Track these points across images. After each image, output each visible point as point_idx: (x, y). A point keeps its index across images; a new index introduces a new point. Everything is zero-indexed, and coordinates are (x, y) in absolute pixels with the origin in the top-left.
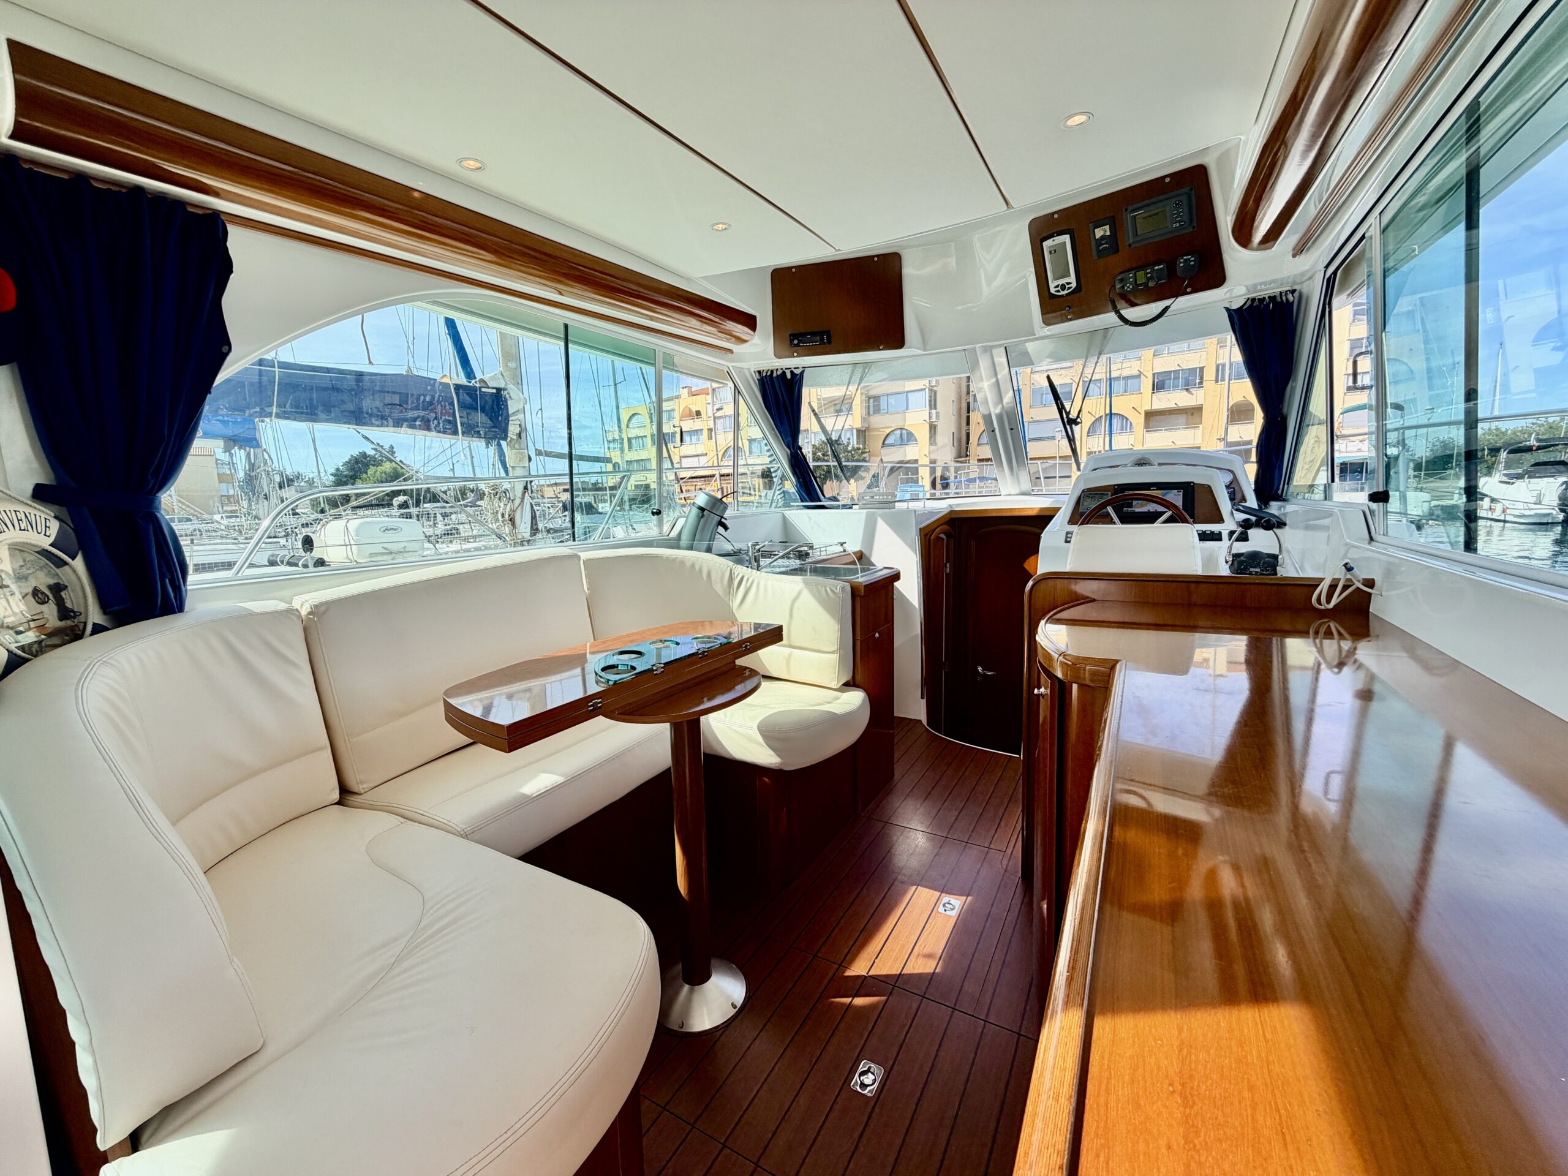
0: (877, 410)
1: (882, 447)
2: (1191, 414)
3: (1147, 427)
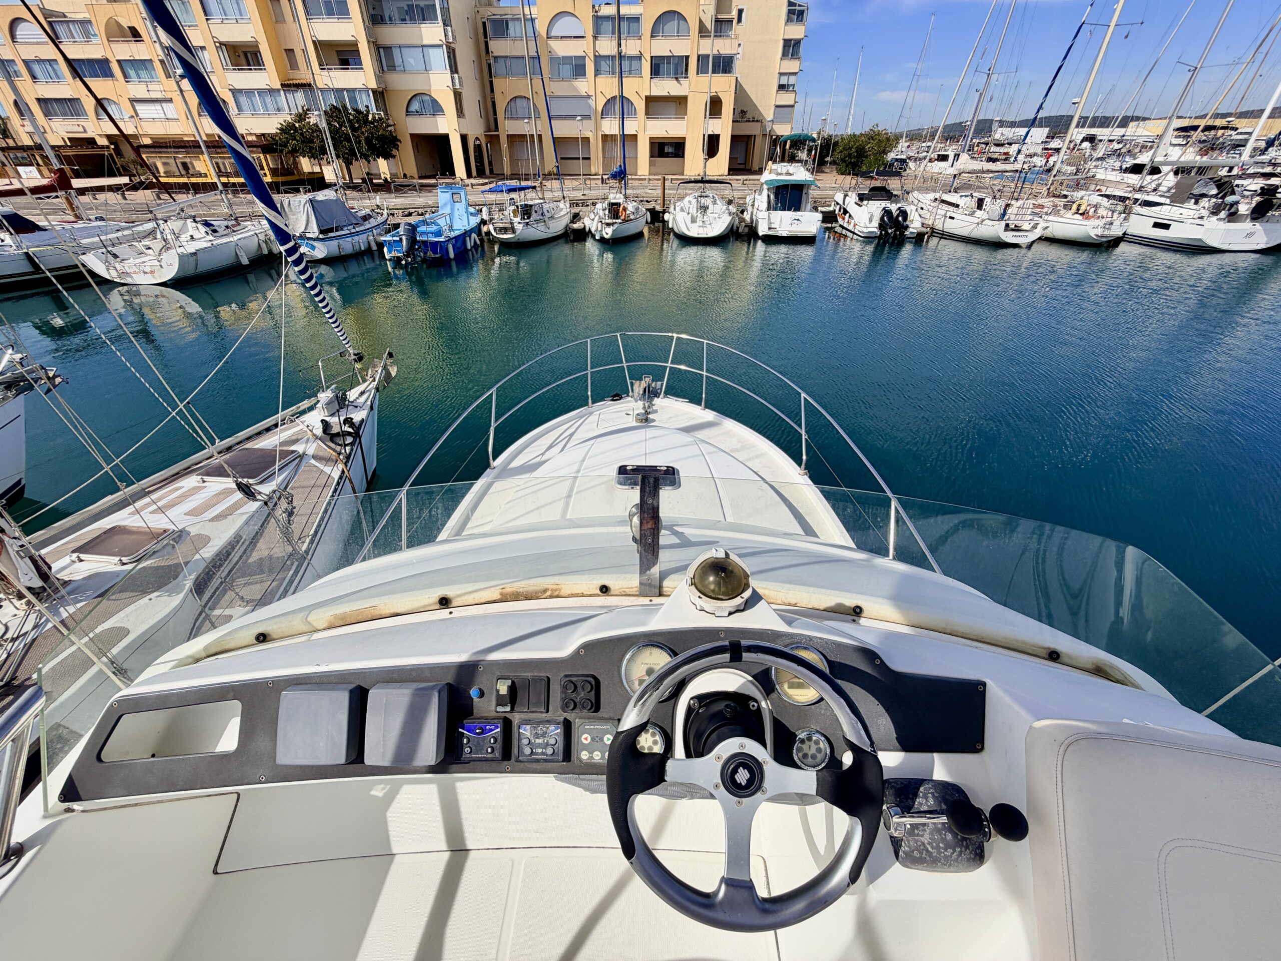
0: (392, 67)
1: (407, 115)
2: (679, 103)
3: (647, 113)
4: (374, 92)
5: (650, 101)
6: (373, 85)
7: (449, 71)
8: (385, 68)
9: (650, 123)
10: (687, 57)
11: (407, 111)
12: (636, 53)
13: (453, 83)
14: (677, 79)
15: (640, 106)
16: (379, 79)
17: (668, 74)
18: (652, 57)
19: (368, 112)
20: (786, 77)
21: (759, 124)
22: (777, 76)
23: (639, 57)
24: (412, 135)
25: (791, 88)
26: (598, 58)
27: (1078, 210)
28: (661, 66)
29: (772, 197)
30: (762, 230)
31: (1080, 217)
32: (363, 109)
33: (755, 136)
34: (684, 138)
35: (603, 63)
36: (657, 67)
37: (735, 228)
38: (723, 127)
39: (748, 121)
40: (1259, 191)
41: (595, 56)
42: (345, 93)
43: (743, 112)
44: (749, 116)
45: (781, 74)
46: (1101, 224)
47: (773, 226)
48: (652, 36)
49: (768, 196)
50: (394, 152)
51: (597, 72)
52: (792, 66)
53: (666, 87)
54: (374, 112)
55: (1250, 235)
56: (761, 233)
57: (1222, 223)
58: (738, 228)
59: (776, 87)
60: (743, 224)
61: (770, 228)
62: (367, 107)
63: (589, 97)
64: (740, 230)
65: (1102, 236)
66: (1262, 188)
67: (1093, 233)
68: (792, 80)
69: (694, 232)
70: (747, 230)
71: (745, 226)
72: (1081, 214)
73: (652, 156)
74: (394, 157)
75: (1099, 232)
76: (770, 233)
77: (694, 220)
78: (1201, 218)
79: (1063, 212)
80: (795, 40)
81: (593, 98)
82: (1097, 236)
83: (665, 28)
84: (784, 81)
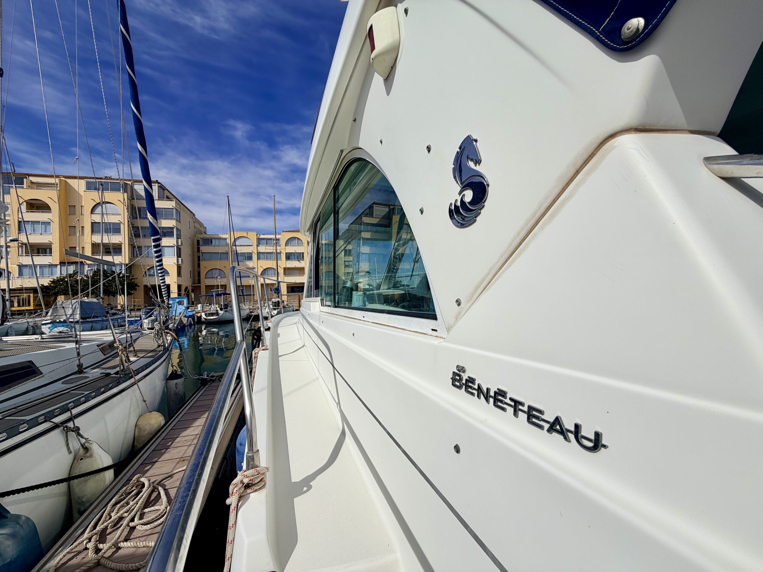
0: (140, 254)
2: (300, 270)
3: (285, 274)
4: (126, 265)
5: (286, 269)
6: (126, 262)
7: (176, 257)
8: (135, 255)
12: (278, 251)
13: (178, 262)
14: (299, 261)
15: (281, 271)
17: (295, 259)
18: (286, 253)
23: (280, 253)
24: (145, 285)
34: (303, 284)
35: (261, 255)
36: (289, 257)
41: (257, 252)
48: (286, 245)
50: (132, 292)
51: (258, 259)
52: (349, 258)
53: (293, 264)
63: (254, 268)
73: (288, 292)
83: (292, 243)
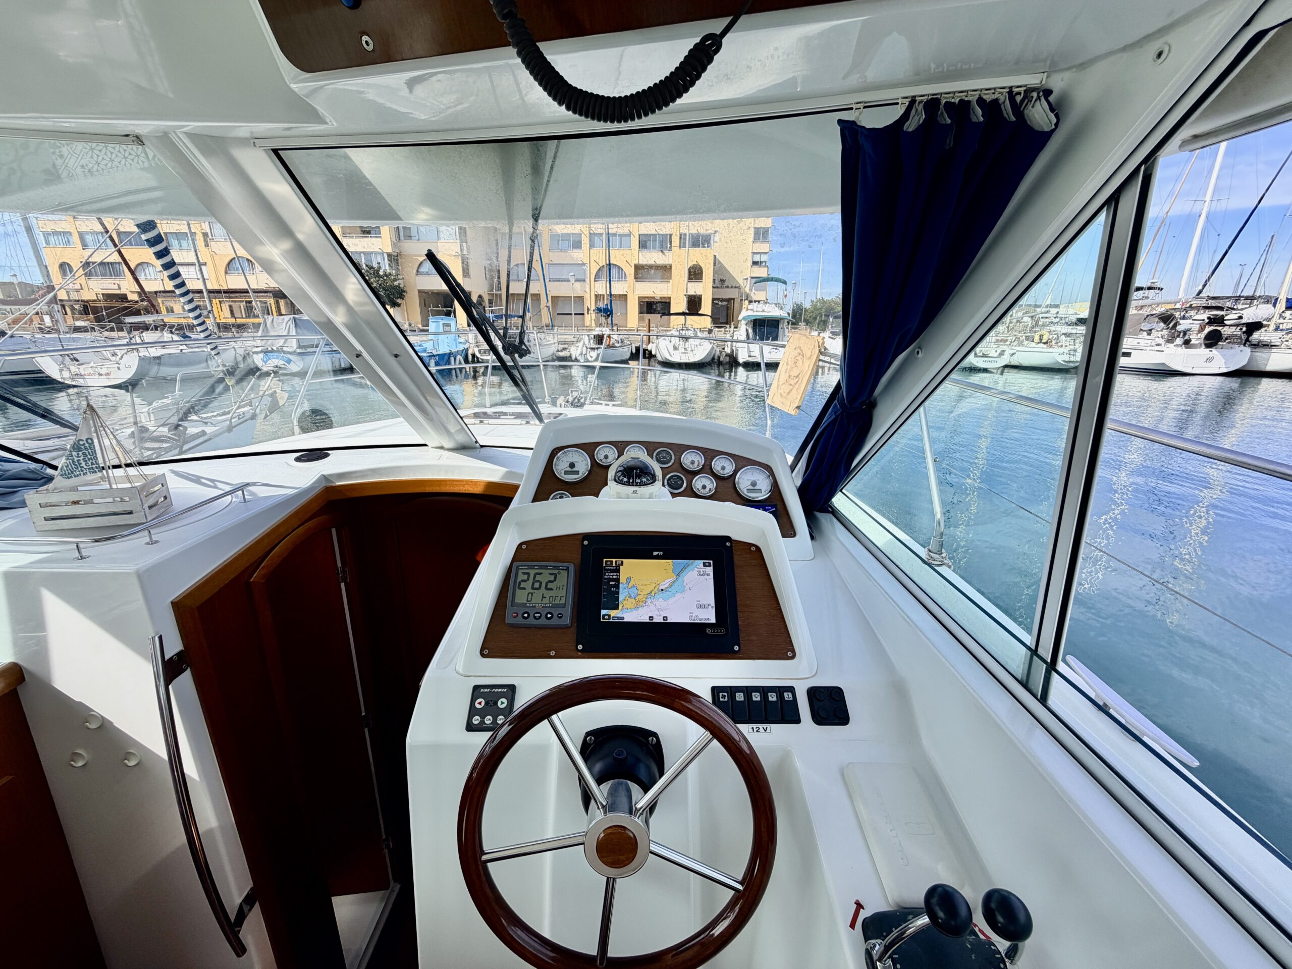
0: (408, 239)
1: (417, 275)
2: (665, 271)
3: (636, 278)
4: (389, 255)
5: (638, 268)
6: (389, 249)
7: (458, 241)
8: (402, 238)
9: (639, 285)
10: (671, 235)
11: (417, 271)
12: (626, 231)
13: (462, 250)
14: (662, 251)
15: (630, 271)
16: (394, 245)
17: (654, 247)
18: (640, 235)
19: (380, 268)
20: (759, 256)
21: (737, 290)
22: (751, 255)
23: (629, 235)
24: (420, 291)
25: (764, 264)
26: (592, 236)
27: (1041, 340)
28: (648, 242)
29: (750, 331)
30: (742, 358)
31: (1045, 346)
32: (375, 266)
33: (734, 299)
34: (670, 298)
35: (596, 238)
36: (645, 242)
37: (716, 358)
38: (704, 289)
39: (727, 287)
40: (1207, 321)
41: (590, 233)
42: (363, 255)
43: (722, 281)
44: (726, 283)
45: (754, 253)
46: (1066, 351)
47: (752, 354)
49: (747, 330)
50: (399, 301)
51: (592, 246)
52: (764, 247)
53: (652, 257)
54: (386, 267)
55: (1209, 360)
56: (741, 361)
57: (1179, 348)
58: (719, 357)
59: (750, 263)
60: (724, 354)
61: (750, 356)
62: (379, 263)
63: (584, 264)
64: (722, 359)
65: (1069, 362)
66: (1209, 318)
67: (1060, 359)
68: (764, 258)
69: (676, 358)
70: (728, 359)
71: (726, 355)
72: (1045, 343)
73: (641, 313)
74: (399, 305)
75: (1066, 358)
76: (751, 359)
77: (675, 348)
78: (1158, 345)
79: (1026, 343)
80: (764, 228)
81: (588, 265)
82: (1065, 361)
84: (757, 258)
